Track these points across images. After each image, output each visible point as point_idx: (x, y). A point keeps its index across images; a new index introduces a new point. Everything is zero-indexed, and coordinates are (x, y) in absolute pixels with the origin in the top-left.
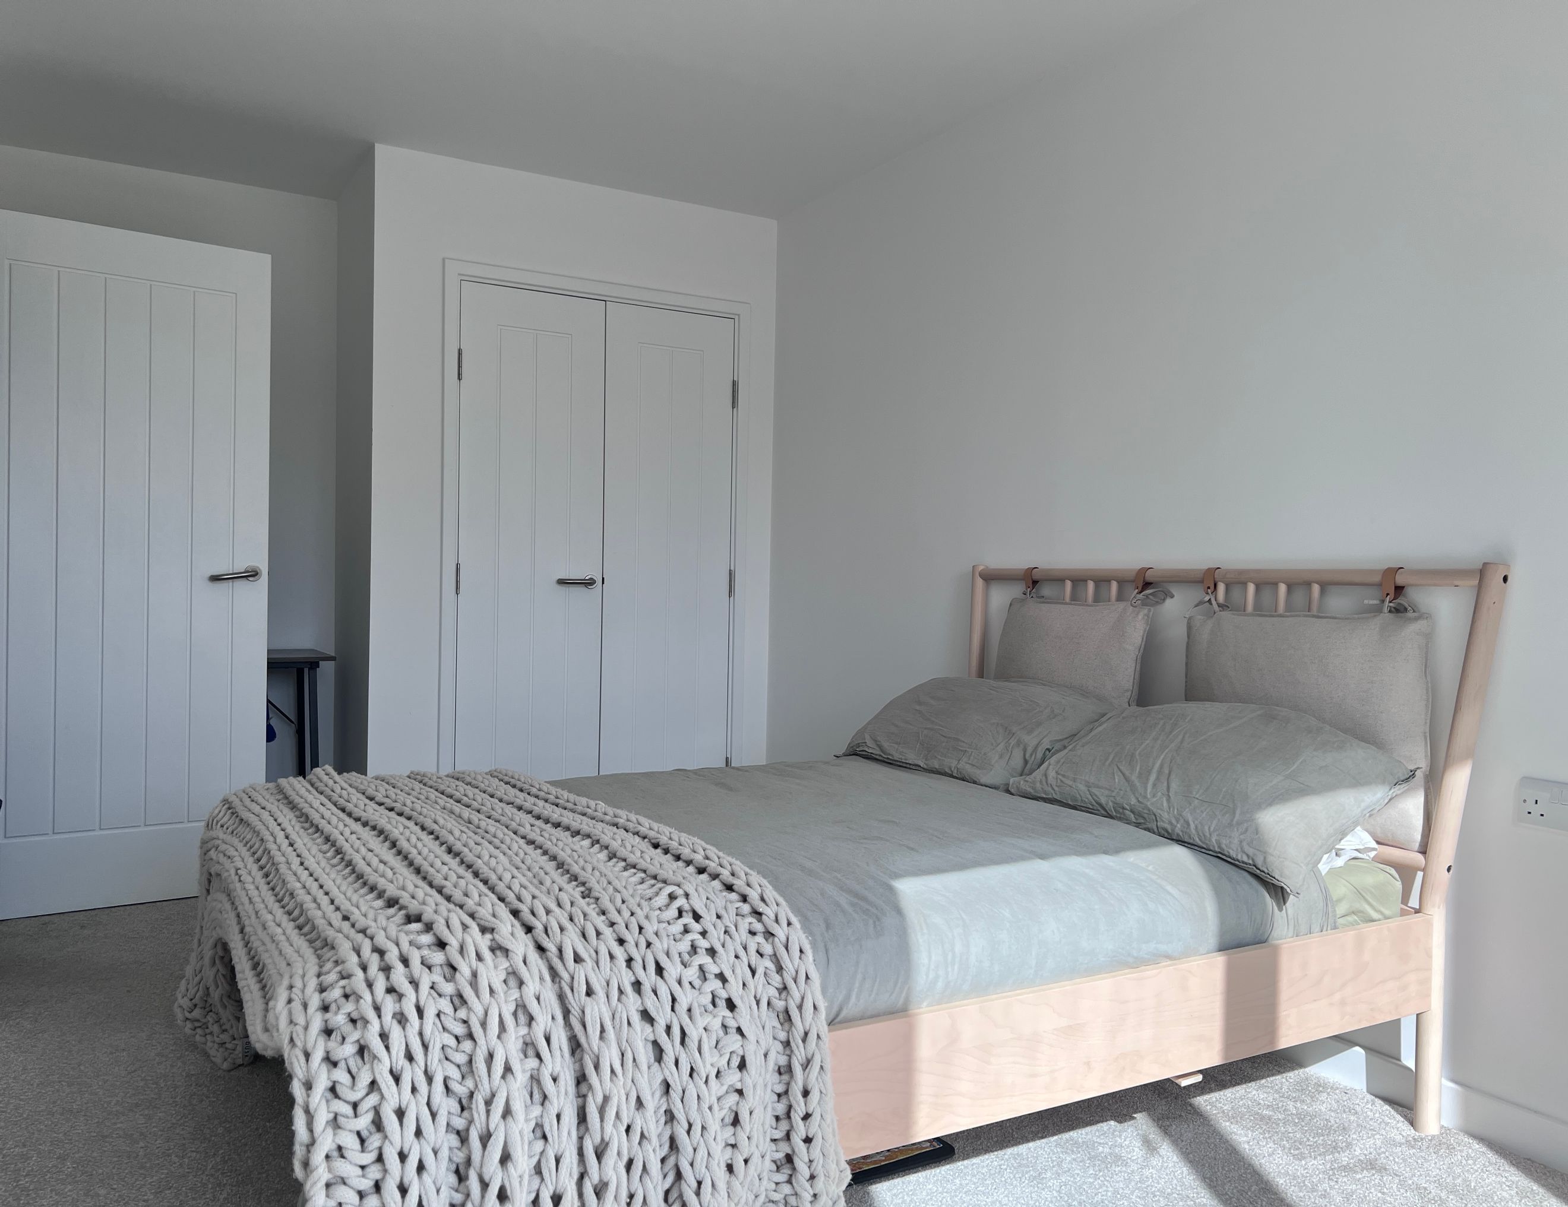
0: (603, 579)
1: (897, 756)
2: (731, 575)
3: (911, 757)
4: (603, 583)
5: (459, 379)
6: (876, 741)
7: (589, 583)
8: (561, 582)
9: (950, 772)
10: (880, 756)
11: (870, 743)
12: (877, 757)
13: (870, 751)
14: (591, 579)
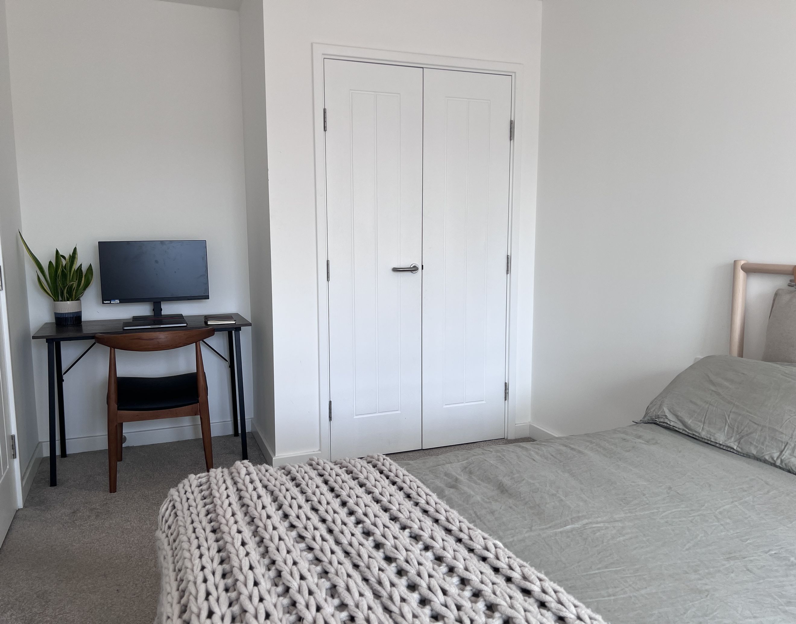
0: (422, 266)
1: (704, 434)
2: (508, 259)
3: (721, 438)
4: (422, 269)
5: (325, 130)
6: (677, 417)
7: (413, 269)
8: (395, 270)
9: (772, 462)
10: (684, 430)
11: (670, 416)
12: (681, 431)
13: (672, 424)
14: (414, 266)
